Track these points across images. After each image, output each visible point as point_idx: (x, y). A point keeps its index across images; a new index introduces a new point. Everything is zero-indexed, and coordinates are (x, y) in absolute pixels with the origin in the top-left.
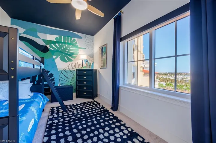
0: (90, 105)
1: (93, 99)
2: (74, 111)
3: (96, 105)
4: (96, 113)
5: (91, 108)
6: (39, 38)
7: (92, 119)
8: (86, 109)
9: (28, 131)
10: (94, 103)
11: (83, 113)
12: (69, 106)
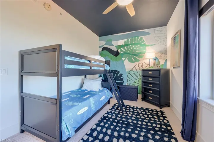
0: (151, 114)
1: (161, 108)
2: (130, 114)
3: (158, 117)
4: (150, 127)
5: (150, 118)
6: (113, 45)
7: (141, 131)
8: (142, 117)
9: (78, 114)
10: (157, 113)
11: (137, 119)
12: (128, 107)
